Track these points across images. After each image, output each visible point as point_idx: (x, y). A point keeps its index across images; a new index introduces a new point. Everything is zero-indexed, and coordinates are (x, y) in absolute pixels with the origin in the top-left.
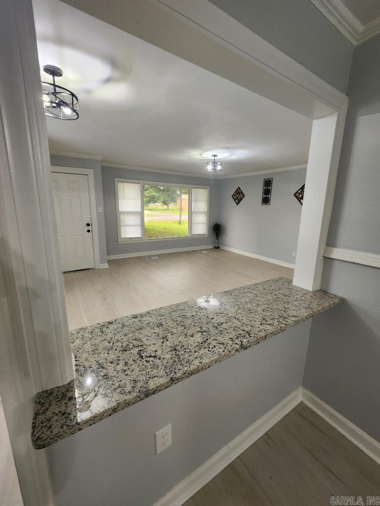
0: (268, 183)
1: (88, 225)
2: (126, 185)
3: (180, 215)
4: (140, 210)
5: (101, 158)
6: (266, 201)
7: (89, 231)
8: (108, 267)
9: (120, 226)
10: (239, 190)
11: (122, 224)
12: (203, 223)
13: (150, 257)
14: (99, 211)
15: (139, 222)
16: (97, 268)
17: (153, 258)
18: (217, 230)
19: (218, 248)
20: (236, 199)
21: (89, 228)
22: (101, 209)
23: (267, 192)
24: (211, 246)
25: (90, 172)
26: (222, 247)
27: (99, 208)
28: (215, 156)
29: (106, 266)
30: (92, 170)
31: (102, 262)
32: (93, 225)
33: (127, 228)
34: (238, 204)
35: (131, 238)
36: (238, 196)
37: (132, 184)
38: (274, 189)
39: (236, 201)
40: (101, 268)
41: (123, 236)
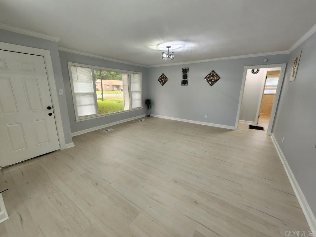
0: (185, 71)
1: (49, 108)
2: (78, 69)
3: (102, 94)
4: (93, 91)
5: (58, 40)
6: (184, 82)
7: (50, 114)
8: (74, 146)
9: (76, 106)
10: (163, 75)
11: (78, 104)
12: (139, 100)
13: (106, 129)
14: (60, 94)
15: (93, 102)
16: (63, 148)
17: (109, 130)
18: (148, 103)
19: (149, 116)
20: (161, 82)
21: (51, 111)
22: (62, 92)
23: (185, 77)
24: (144, 116)
25: (47, 53)
26: (152, 115)
27: (60, 90)
28: (168, 47)
29: (72, 145)
30: (49, 51)
31: (67, 142)
32: (55, 108)
33: (83, 107)
34: (163, 85)
35: (87, 116)
36: (163, 80)
37: (84, 69)
38: (190, 74)
39: (162, 83)
40: (67, 148)
41: (79, 115)
